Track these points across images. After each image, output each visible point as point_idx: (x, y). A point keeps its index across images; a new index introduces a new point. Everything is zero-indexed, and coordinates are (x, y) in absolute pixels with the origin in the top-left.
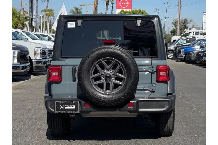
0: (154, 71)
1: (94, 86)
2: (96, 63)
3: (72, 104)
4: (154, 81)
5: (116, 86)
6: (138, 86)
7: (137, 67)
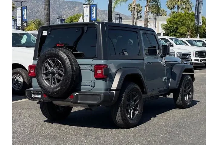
0: (93, 69)
1: (45, 80)
2: (45, 62)
3: (39, 94)
4: (94, 78)
5: (59, 81)
6: (83, 82)
7: (79, 66)
